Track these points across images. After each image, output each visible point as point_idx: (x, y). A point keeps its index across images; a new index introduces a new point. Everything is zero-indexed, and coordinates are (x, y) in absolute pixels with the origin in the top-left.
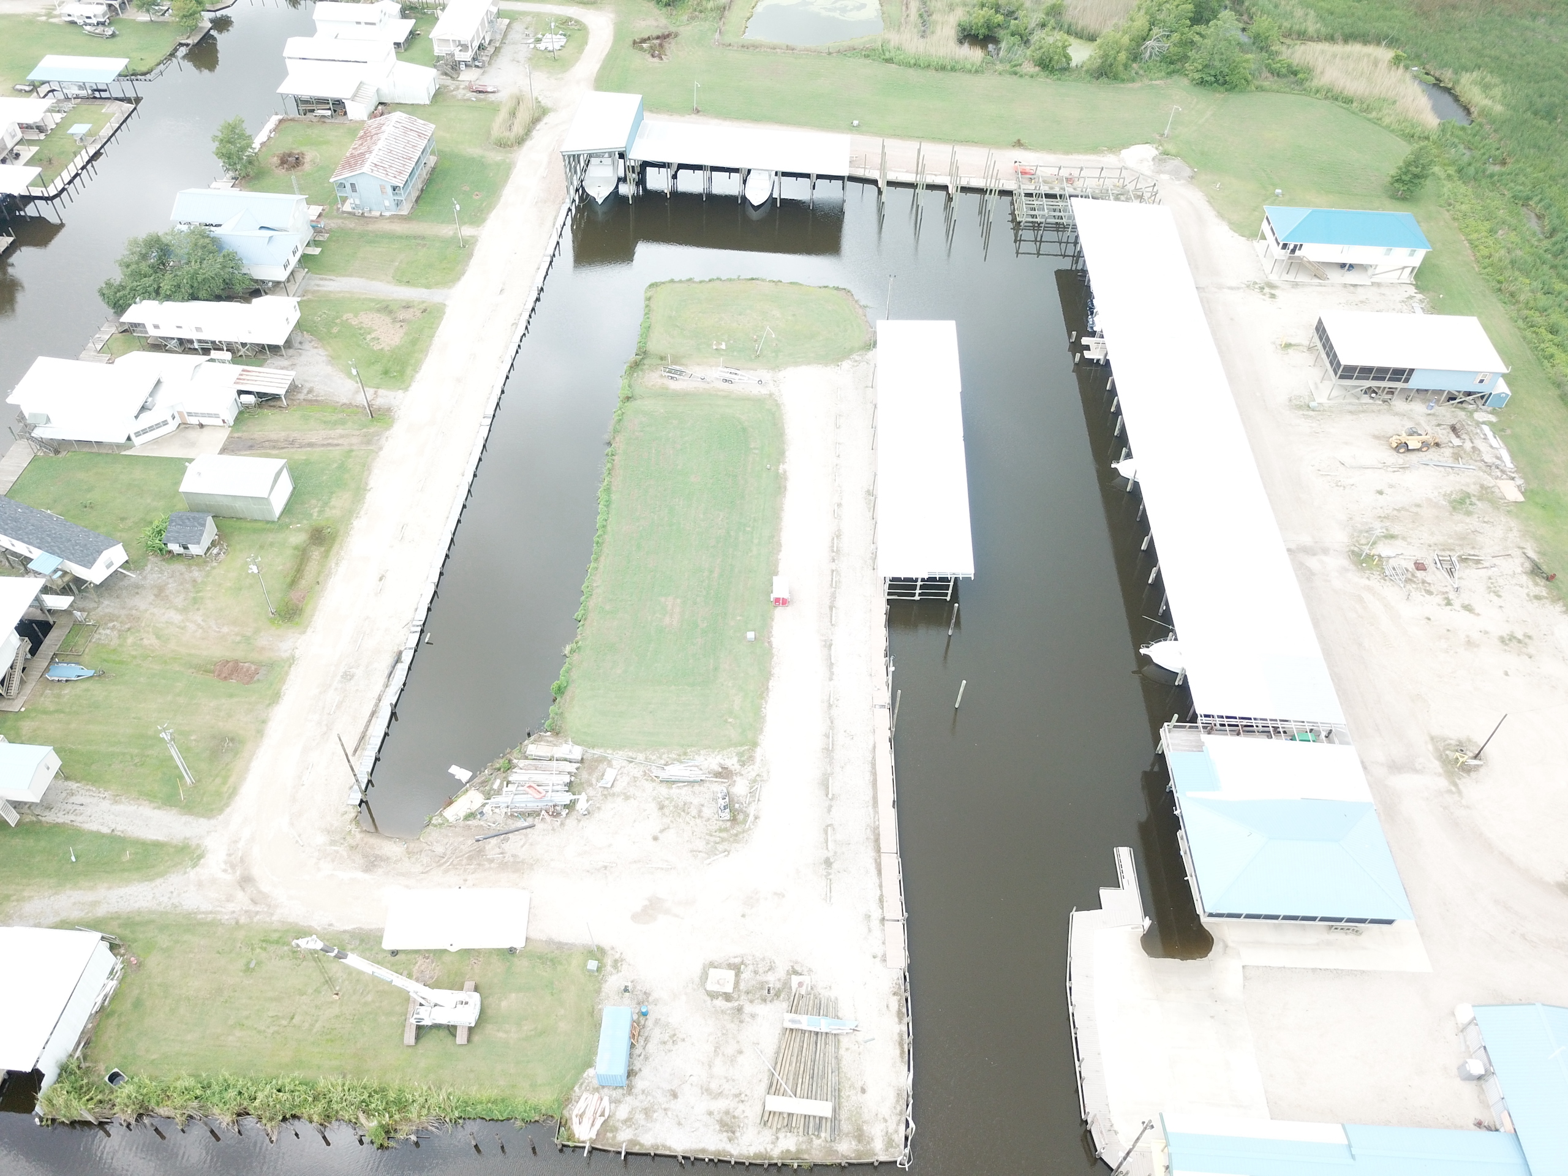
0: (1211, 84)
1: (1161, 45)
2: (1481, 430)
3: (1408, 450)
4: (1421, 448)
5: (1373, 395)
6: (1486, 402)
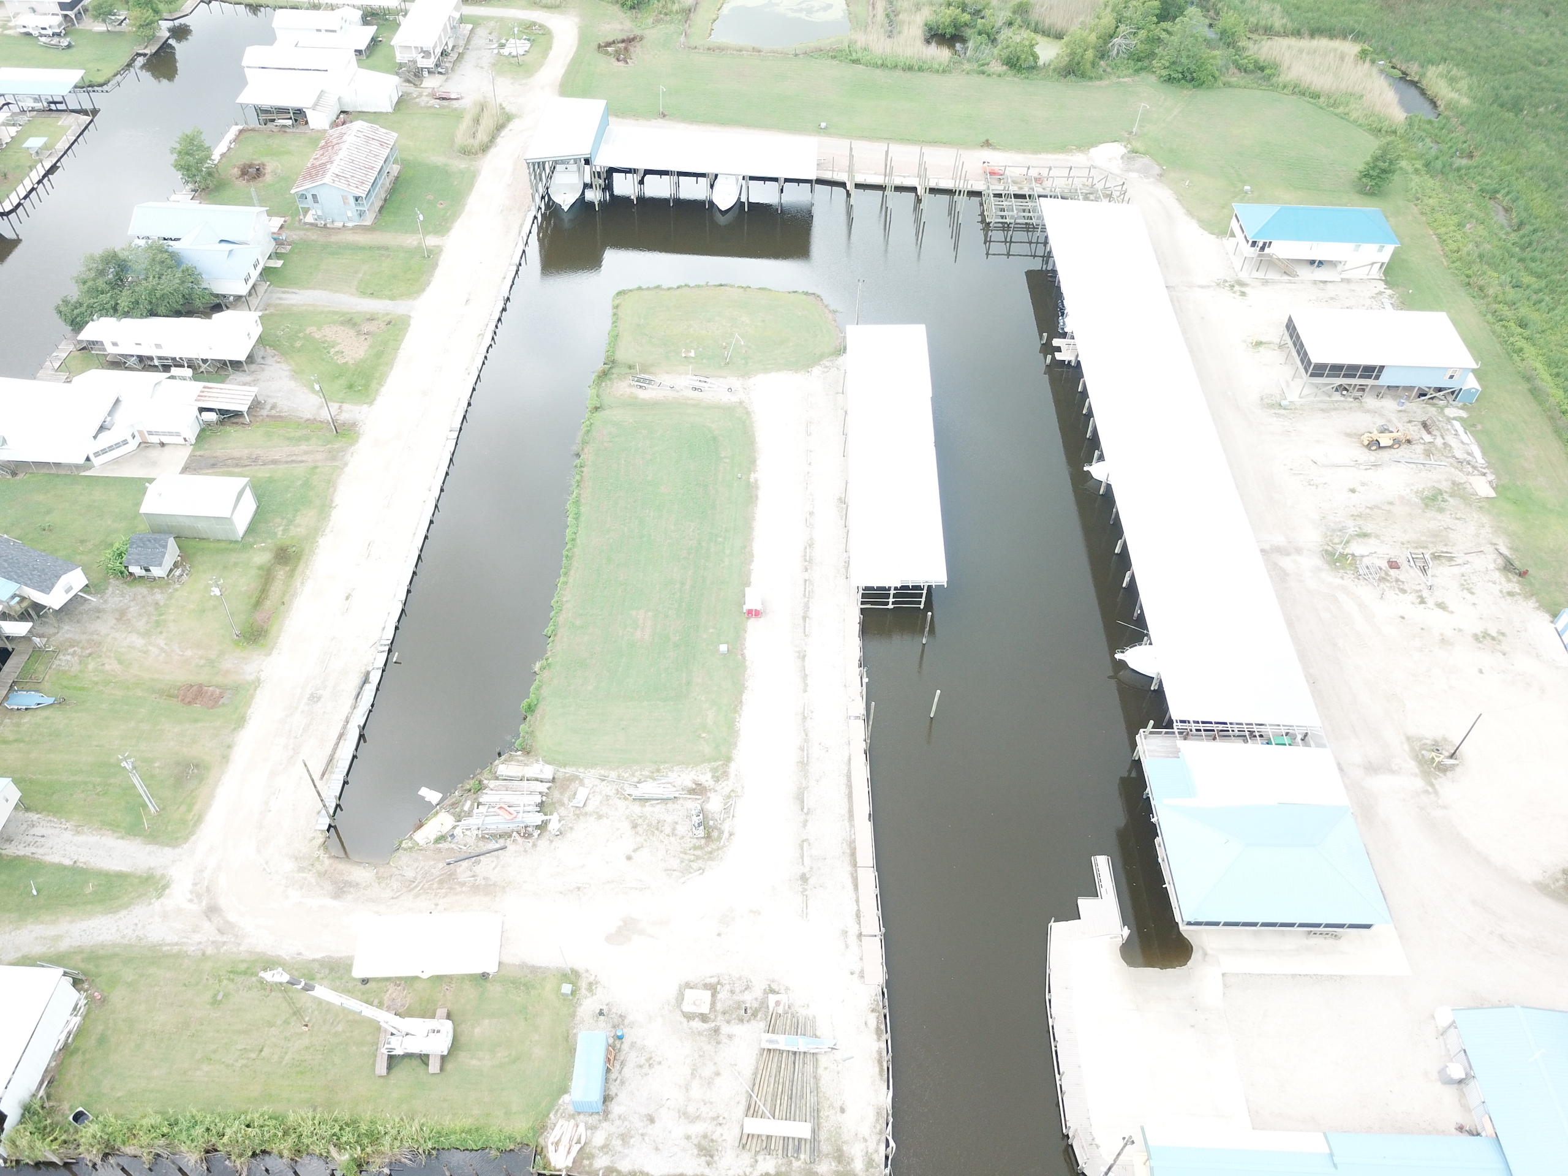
0: (1179, 81)
1: (1128, 42)
2: (1452, 426)
3: (1380, 447)
4: (1393, 445)
5: (1345, 392)
6: (1456, 397)
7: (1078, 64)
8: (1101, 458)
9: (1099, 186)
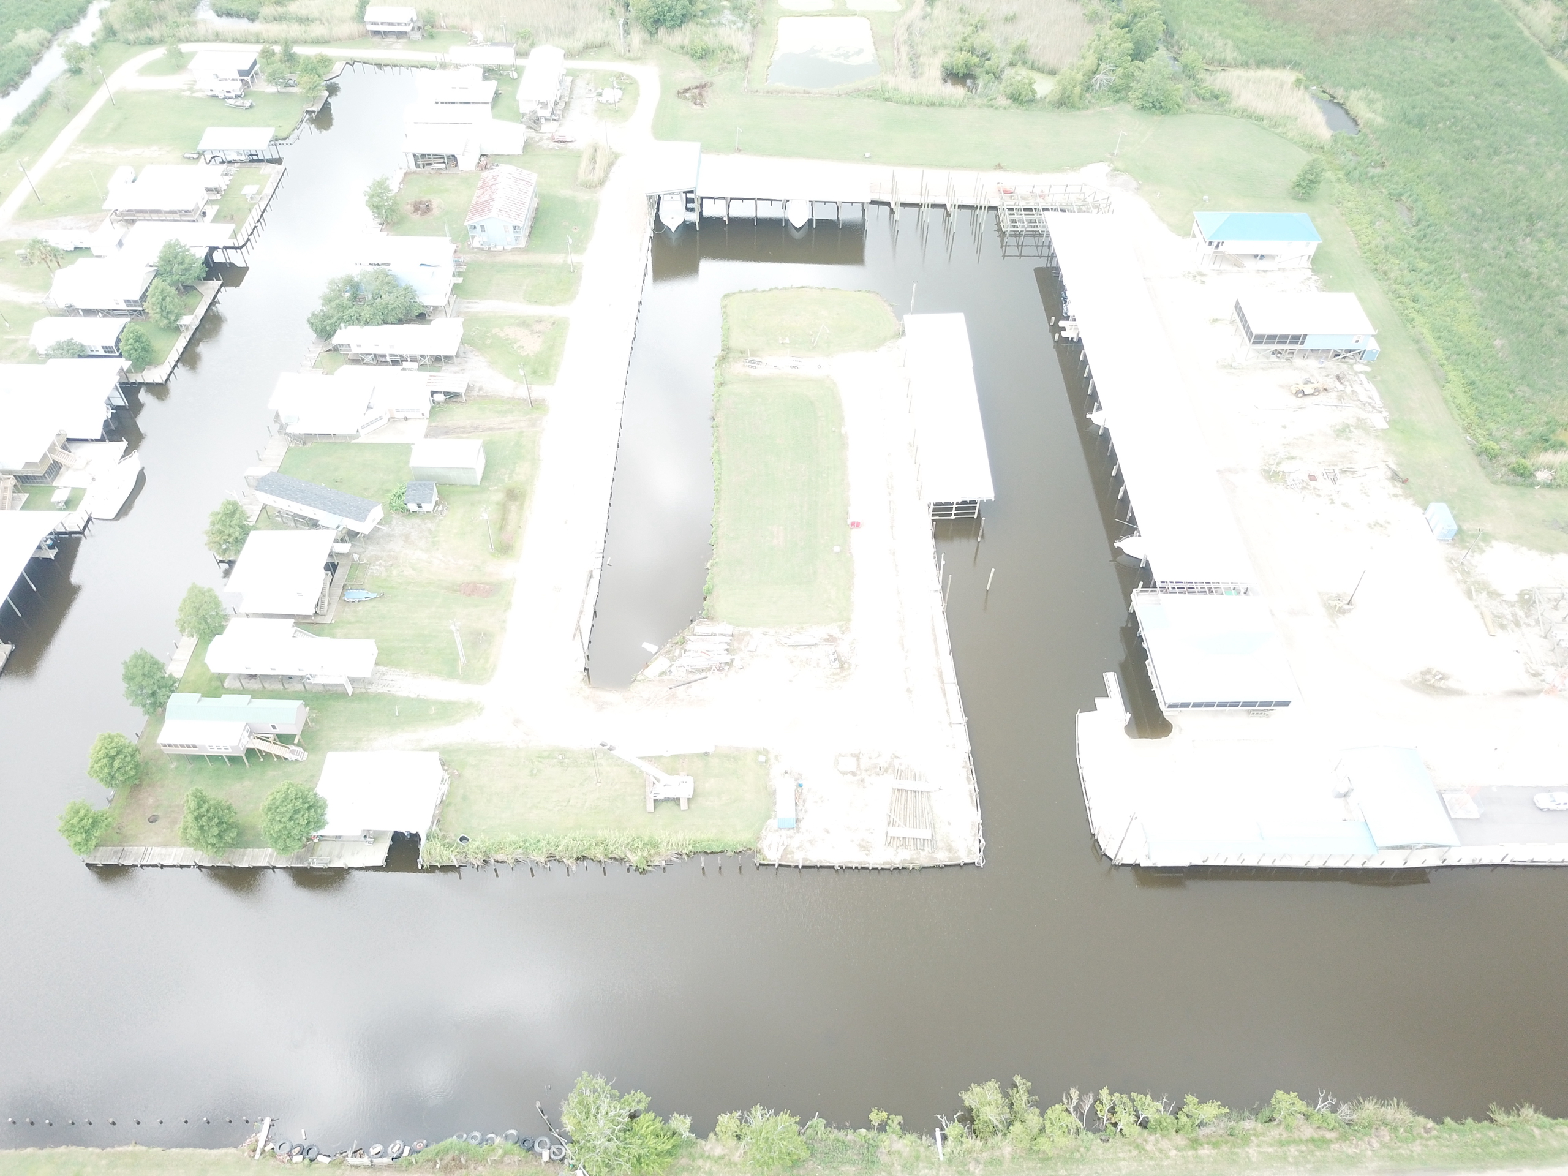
1: (1108, 78)
2: (1359, 378)
3: (1305, 395)
4: (1314, 393)
5: (1279, 355)
6: (1362, 357)
7: (1069, 97)
8: (1100, 408)
9: (1090, 200)
